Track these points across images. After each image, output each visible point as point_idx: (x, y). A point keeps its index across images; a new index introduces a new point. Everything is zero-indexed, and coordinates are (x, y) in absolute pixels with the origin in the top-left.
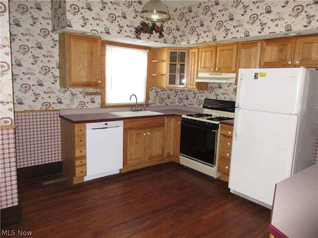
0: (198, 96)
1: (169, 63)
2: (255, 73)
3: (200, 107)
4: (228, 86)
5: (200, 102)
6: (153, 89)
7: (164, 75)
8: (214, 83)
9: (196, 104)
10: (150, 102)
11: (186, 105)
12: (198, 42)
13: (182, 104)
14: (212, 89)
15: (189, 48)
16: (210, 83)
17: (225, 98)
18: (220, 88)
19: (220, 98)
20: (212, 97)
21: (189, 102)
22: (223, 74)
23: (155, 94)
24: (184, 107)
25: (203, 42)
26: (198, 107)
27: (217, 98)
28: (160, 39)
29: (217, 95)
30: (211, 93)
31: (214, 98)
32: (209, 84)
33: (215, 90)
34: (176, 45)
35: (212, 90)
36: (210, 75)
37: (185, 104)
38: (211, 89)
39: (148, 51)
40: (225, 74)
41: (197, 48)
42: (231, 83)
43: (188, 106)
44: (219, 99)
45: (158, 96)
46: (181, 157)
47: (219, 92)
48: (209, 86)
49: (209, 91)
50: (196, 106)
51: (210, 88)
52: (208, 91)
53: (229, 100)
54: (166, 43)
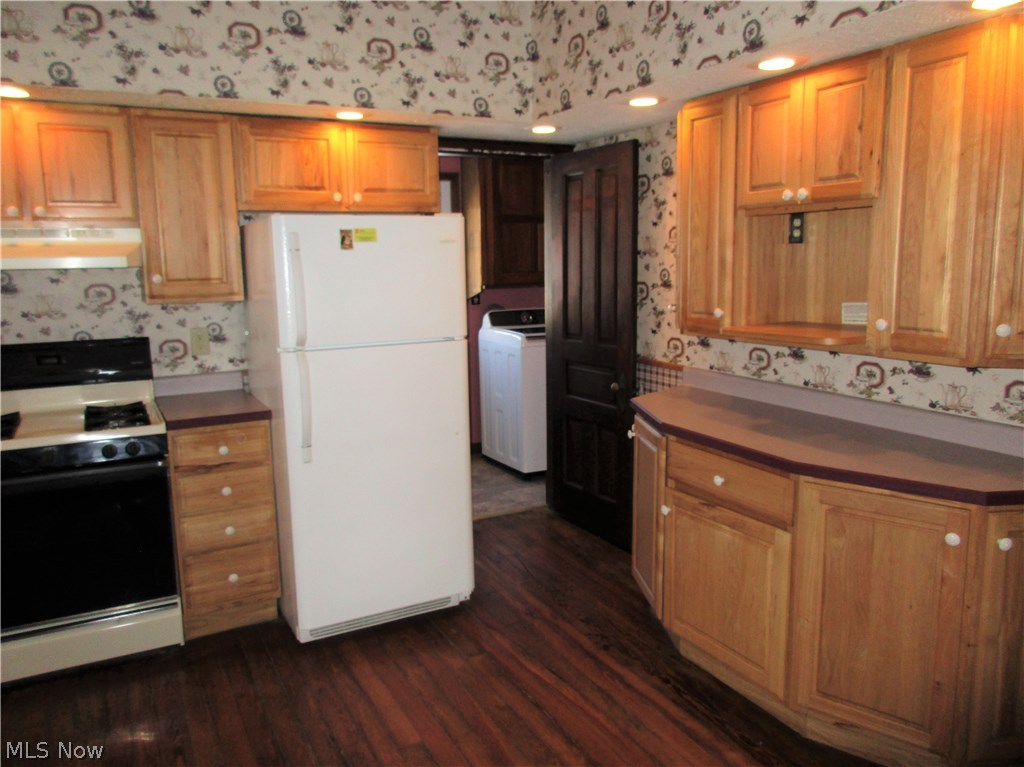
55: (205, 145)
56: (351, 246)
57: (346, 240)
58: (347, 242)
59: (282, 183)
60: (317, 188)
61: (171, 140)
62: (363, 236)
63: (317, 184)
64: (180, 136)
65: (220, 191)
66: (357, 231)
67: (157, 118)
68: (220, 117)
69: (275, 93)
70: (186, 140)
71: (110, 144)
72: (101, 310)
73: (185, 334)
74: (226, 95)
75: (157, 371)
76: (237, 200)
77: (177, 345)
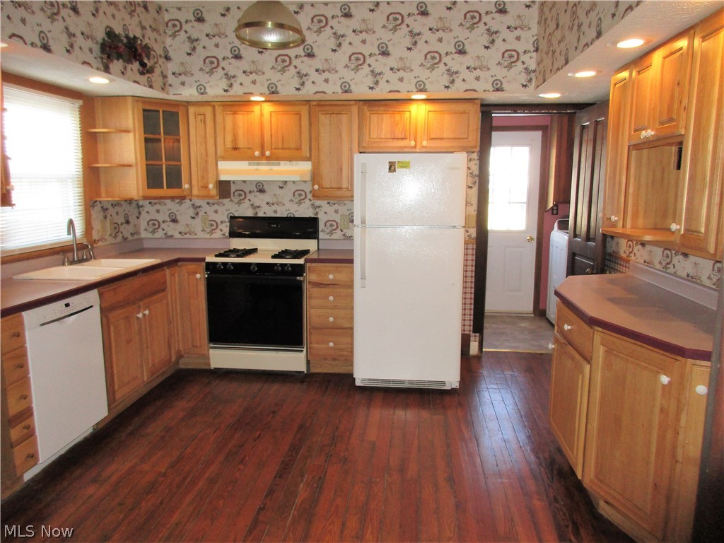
0: (205, 213)
1: (143, 136)
2: (390, 162)
3: (213, 236)
4: (281, 188)
5: (212, 225)
6: (96, 202)
7: (130, 166)
8: (244, 182)
9: (203, 230)
10: (95, 236)
11: (172, 236)
12: (229, 93)
13: (160, 234)
14: (243, 195)
15: (186, 104)
16: (234, 182)
17: (275, 212)
18: (262, 191)
19: (265, 213)
20: (246, 211)
21: (180, 227)
22: (282, 163)
23: (101, 215)
24: (168, 240)
25: (245, 93)
26: (208, 236)
27: (256, 213)
28: (142, 76)
29: (253, 207)
30: (239, 203)
31: (250, 213)
32: (232, 184)
33: (249, 196)
34: (168, 93)
35: (242, 198)
36: (250, 165)
37: (169, 234)
38: (240, 195)
39: (80, 102)
40: (288, 162)
41: (210, 105)
42: (286, 182)
43: (180, 236)
44: (261, 214)
45: (108, 220)
46: (211, 351)
47: (259, 199)
48: (233, 188)
49: (233, 199)
50: (201, 235)
51: (236, 194)
52: (231, 201)
53: (286, 216)
54: (151, 87)
55: (344, 118)
56: (395, 170)
57: (392, 167)
58: (393, 168)
59: (383, 136)
60: (402, 139)
61: (328, 116)
62: (402, 165)
63: (403, 136)
64: (333, 113)
65: (351, 141)
66: (399, 162)
67: (323, 105)
68: (353, 102)
69: (371, 88)
70: (335, 115)
71: (300, 120)
72: (300, 203)
73: (337, 218)
74: (346, 92)
75: (321, 235)
76: (359, 146)
77: (334, 223)
